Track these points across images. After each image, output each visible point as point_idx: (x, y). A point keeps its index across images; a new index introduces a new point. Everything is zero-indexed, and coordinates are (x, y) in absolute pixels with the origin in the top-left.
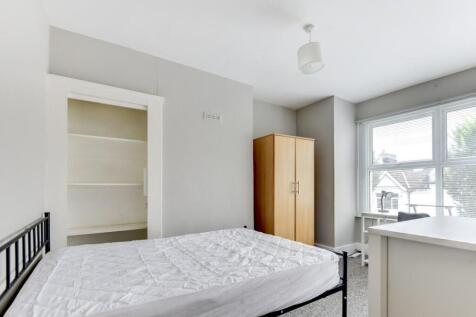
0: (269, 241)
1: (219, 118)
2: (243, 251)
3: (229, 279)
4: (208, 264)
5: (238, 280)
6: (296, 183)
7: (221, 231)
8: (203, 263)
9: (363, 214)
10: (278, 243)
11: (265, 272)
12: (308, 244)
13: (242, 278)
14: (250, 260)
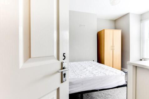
0: (99, 66)
1: (85, 26)
2: (89, 68)
3: (78, 76)
4: (76, 71)
5: (81, 77)
6: (113, 46)
7: (85, 62)
8: (74, 71)
9: (143, 58)
10: (102, 67)
11: (92, 76)
12: (118, 69)
13: (83, 76)
14: (89, 71)
